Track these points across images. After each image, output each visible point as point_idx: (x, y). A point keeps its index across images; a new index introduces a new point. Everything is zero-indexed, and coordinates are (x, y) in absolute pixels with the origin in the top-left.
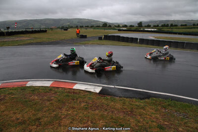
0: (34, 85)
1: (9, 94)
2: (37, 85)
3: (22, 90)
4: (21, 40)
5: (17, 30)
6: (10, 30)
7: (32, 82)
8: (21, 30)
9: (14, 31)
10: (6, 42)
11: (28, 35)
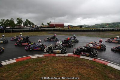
0: (112, 67)
1: (97, 66)
2: (114, 68)
3: (104, 67)
4: (109, 35)
5: (108, 29)
6: (104, 29)
7: (111, 64)
8: (110, 29)
9: (106, 29)
10: (101, 35)
11: (113, 32)
